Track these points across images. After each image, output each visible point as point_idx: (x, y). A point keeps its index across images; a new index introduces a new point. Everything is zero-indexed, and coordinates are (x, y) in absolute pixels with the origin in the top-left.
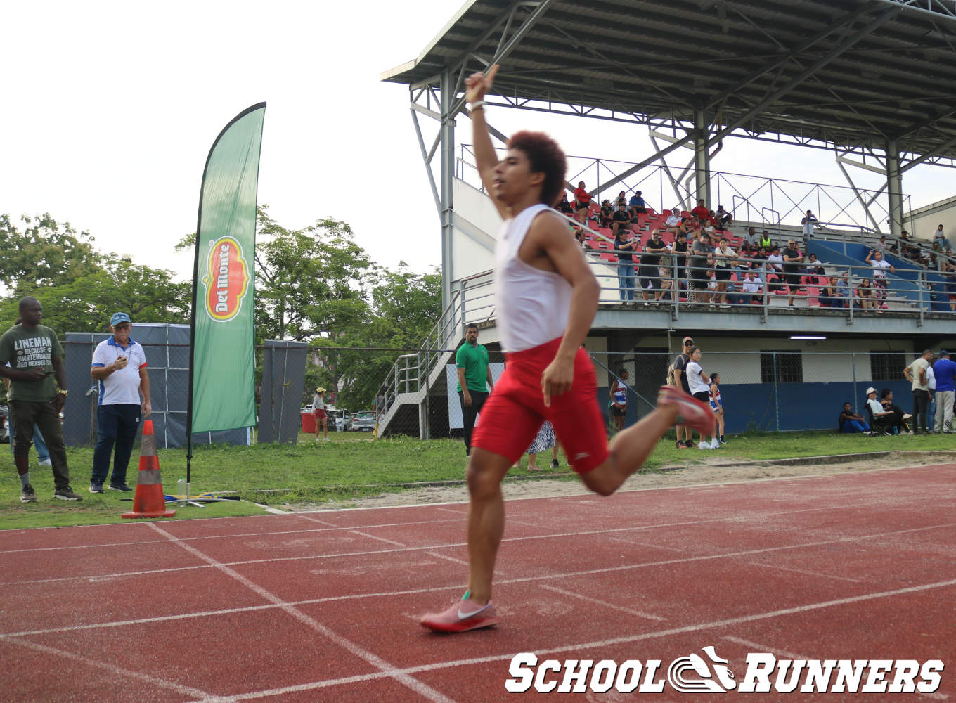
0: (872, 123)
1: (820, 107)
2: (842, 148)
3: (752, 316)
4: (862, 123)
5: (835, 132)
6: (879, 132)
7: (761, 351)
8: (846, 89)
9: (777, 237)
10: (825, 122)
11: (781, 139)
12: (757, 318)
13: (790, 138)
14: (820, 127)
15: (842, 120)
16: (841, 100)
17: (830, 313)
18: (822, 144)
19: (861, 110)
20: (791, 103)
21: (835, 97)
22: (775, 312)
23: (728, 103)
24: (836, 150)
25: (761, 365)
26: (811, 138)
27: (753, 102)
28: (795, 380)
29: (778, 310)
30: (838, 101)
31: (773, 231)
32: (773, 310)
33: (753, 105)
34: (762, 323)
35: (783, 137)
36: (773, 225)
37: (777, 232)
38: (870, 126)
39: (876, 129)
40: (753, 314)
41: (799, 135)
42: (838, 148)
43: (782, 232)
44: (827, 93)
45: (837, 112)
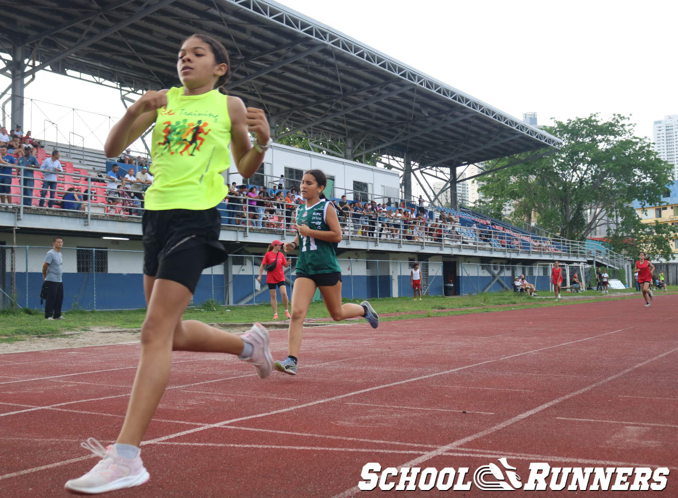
0: (154, 72)
1: (116, 55)
2: (128, 89)
3: (78, 220)
4: (148, 72)
5: (124, 76)
6: (159, 81)
7: (78, 247)
8: (139, 44)
9: (81, 157)
10: (117, 67)
11: (82, 78)
12: (82, 221)
13: (89, 77)
14: (114, 71)
15: (131, 67)
16: (134, 52)
17: (135, 220)
18: (114, 84)
19: (148, 62)
20: (92, 49)
21: (128, 48)
22: (95, 218)
23: (43, 44)
24: (121, 90)
25: (77, 259)
26: (105, 78)
27: (66, 46)
28: (102, 271)
29: (98, 216)
30: (131, 52)
31: (76, 152)
32: (94, 216)
33: (67, 48)
34: (85, 225)
35: (84, 76)
36: (73, 146)
37: (81, 153)
38: (153, 75)
39: (156, 77)
40: (79, 218)
41: (97, 76)
42: (122, 88)
43: (85, 154)
44: (122, 44)
45: (129, 61)
